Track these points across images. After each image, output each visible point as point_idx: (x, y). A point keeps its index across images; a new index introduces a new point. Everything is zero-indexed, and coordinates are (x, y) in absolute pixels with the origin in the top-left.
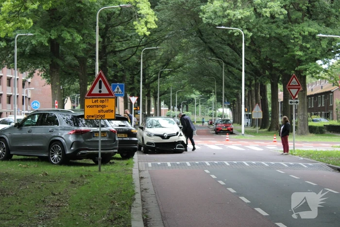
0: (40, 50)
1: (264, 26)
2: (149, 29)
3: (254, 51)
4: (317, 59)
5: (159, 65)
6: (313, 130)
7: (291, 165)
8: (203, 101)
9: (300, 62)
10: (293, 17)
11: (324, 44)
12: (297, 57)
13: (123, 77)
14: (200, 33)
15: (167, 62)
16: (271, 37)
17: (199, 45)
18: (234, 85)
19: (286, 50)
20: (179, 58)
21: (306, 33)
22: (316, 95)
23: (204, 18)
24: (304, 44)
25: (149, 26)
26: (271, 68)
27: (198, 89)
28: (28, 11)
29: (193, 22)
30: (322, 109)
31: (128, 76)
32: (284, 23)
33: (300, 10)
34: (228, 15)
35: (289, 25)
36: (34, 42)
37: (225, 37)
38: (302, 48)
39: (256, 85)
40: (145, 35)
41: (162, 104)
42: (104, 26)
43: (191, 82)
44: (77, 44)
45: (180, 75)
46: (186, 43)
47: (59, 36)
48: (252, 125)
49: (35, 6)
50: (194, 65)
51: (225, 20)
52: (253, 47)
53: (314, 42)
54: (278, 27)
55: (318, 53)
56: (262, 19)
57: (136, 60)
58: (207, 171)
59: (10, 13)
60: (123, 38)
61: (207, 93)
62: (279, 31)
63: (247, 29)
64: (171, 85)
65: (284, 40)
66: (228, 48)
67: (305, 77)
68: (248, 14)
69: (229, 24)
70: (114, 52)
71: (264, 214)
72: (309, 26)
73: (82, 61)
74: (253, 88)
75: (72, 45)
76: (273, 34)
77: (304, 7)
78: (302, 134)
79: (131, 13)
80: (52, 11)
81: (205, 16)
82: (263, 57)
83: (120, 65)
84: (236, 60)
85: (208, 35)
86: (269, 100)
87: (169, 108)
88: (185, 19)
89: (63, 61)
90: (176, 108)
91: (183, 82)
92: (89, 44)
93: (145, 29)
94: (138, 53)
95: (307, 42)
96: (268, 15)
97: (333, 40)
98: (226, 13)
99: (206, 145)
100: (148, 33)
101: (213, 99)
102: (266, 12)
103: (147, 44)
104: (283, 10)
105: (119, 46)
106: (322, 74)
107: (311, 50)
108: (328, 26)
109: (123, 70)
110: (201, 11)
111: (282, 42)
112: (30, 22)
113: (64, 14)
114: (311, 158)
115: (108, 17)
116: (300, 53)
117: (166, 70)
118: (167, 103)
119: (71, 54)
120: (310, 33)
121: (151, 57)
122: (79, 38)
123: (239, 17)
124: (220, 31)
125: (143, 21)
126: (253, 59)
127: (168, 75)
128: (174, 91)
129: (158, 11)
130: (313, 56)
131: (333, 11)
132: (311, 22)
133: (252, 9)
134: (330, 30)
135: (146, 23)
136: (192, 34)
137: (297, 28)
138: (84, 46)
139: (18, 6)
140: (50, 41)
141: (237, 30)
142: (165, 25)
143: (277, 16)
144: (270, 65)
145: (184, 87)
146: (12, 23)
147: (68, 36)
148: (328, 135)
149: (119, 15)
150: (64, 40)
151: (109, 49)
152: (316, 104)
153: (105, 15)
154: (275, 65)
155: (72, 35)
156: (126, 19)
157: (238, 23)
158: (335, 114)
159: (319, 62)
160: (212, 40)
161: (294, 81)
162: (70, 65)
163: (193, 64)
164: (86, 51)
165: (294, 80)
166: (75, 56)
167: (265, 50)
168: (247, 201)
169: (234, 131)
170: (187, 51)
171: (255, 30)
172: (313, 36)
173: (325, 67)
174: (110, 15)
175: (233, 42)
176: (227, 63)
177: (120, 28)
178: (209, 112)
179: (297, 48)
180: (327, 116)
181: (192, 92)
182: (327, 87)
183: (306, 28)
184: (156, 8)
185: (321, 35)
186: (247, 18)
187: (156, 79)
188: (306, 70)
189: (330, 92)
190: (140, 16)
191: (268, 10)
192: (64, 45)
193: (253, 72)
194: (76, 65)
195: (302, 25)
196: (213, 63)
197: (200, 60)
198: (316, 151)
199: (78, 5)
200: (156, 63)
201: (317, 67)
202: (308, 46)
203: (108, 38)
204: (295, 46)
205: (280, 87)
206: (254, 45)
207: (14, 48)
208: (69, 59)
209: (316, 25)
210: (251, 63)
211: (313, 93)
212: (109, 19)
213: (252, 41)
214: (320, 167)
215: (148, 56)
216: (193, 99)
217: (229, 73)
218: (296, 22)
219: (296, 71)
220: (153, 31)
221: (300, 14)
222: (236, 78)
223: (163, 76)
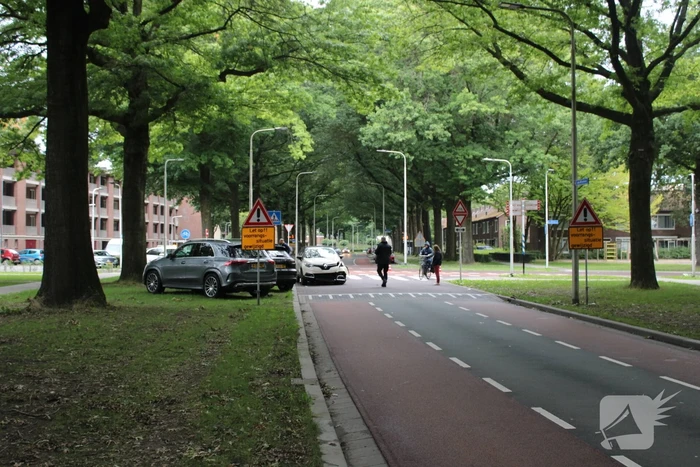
0: (189, 176)
1: (427, 149)
2: (304, 153)
3: (415, 175)
4: (482, 184)
5: (314, 190)
6: (479, 259)
7: (458, 296)
8: (361, 228)
9: (464, 187)
10: (457, 140)
11: (489, 168)
12: (461, 182)
13: (276, 203)
14: (358, 157)
15: (323, 187)
16: (434, 161)
17: (358, 169)
18: (395, 211)
19: (449, 175)
20: (335, 182)
21: (471, 157)
22: (480, 222)
23: (363, 141)
24: (469, 168)
25: (305, 149)
26: (433, 193)
27: (356, 216)
28: (178, 135)
29: (350, 144)
30: (487, 236)
31: (282, 202)
32: (448, 146)
33: (464, 132)
34: (389, 137)
35: (453, 148)
36: (183, 167)
37: (385, 161)
38: (467, 172)
39: (418, 212)
40: (300, 159)
41: (318, 232)
42: (257, 150)
43: (348, 208)
44: (229, 169)
45: (336, 200)
46: (342, 167)
47: (210, 161)
48: (413, 254)
49: (186, 130)
50: (353, 191)
51: (386, 143)
52: (415, 171)
53: (478, 166)
54: (442, 150)
55: (484, 177)
56: (424, 142)
57: (292, 186)
58: (371, 304)
59: (160, 137)
60: (276, 162)
61: (365, 220)
62: (442, 154)
63: (408, 152)
64: (327, 211)
65: (448, 164)
66: (388, 172)
67: (469, 203)
68: (410, 136)
69: (389, 148)
70: (267, 177)
71: (437, 348)
72: (473, 149)
73: (234, 187)
74: (414, 215)
75: (223, 171)
76: (436, 158)
77: (468, 130)
78: (466, 262)
79: (286, 136)
80: (202, 135)
81: (365, 138)
82: (425, 181)
83: (273, 191)
84: (396, 185)
85: (367, 158)
86: (431, 227)
87: (325, 236)
88: (343, 142)
89: (214, 187)
90: (332, 236)
91: (340, 208)
92: (242, 169)
93: (301, 153)
94: (292, 178)
95: (471, 166)
96: (431, 137)
97: (499, 163)
98: (386, 136)
99: (367, 275)
100: (304, 157)
101: (372, 226)
102: (429, 135)
103: (302, 168)
104: (446, 132)
105: (272, 170)
106: (487, 199)
107: (476, 174)
108: (493, 149)
109: (276, 197)
110: (360, 133)
111: (445, 166)
112: (180, 146)
113: (214, 137)
114: (480, 288)
115: (261, 140)
116: (464, 178)
117: (322, 196)
118: (323, 231)
119: (222, 180)
120: (474, 157)
121: (306, 182)
122: (230, 163)
123: (401, 140)
124: (381, 155)
125: (298, 145)
126: (414, 184)
127: (323, 201)
128: (330, 218)
129: (313, 133)
130: (478, 180)
131: (498, 133)
132: (475, 145)
133: (414, 131)
134: (495, 153)
135: (302, 146)
136: (349, 158)
137: (461, 152)
138: (236, 171)
139: (167, 130)
140: (200, 166)
141: (398, 153)
142: (321, 148)
143: (440, 139)
144: (433, 190)
145: (341, 213)
146: (162, 148)
147: (219, 161)
148: (494, 264)
149: (273, 138)
150: (214, 164)
151: (262, 174)
152: (480, 231)
153: (257, 138)
154: (439, 190)
155: (223, 160)
156: (280, 142)
157: (399, 146)
158: (500, 241)
159: (484, 187)
160: (371, 163)
161: (460, 208)
162: (221, 192)
163: (350, 189)
164: (238, 176)
165: (460, 206)
166: (226, 182)
167: (428, 175)
168: (417, 335)
169: (396, 260)
170: (344, 175)
171: (417, 154)
172: (477, 160)
173: (490, 192)
174: (263, 138)
175: (394, 166)
176: (387, 188)
177: (274, 151)
178: (368, 240)
179: (461, 172)
180: (492, 244)
181: (350, 219)
182: (491, 212)
183: (470, 152)
184: (312, 130)
185: (487, 159)
186: (408, 142)
187: (311, 205)
188: (470, 195)
189: (495, 218)
190: (295, 139)
191: (431, 132)
192: (215, 170)
193: (415, 198)
194: (226, 191)
195: (466, 148)
196: (372, 188)
197: (358, 185)
198: (484, 281)
199: (230, 128)
200: (311, 189)
201: (483, 192)
202: (473, 170)
203: (261, 163)
204: (459, 170)
205: (444, 213)
206: (416, 169)
207: (163, 174)
208: (220, 184)
209: (481, 148)
210: (413, 188)
211: (477, 219)
212: (262, 142)
213: (414, 165)
214: (490, 298)
215: (304, 181)
216: (350, 226)
217: (389, 198)
218: (460, 144)
219: (461, 197)
220: (309, 155)
221: (464, 137)
222: (396, 204)
223: (319, 202)
